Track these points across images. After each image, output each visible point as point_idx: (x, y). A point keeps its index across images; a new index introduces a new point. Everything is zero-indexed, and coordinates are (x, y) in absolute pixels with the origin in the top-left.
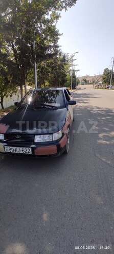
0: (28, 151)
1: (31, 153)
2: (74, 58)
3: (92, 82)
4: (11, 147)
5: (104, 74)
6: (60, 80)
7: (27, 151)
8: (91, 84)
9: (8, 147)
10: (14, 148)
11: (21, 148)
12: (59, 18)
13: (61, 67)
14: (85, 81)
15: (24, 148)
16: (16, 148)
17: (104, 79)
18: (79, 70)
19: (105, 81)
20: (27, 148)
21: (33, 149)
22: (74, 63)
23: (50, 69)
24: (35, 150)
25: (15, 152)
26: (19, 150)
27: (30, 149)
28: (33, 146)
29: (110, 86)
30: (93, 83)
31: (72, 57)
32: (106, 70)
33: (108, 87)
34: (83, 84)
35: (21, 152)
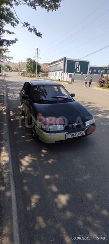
3: (15, 69)
5: (28, 63)
9: (70, 135)
10: (74, 134)
14: (9, 67)
17: (28, 67)
28: (86, 129)
29: (36, 75)
32: (29, 59)
34: (8, 71)
35: (79, 135)
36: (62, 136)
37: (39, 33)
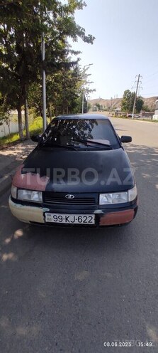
0: (89, 219)
1: (93, 223)
2: (87, 72)
3: (106, 108)
4: (58, 215)
5: (124, 98)
6: (69, 103)
7: (87, 221)
8: (105, 110)
9: (52, 215)
10: (64, 216)
11: (77, 216)
12: (84, 7)
13: (72, 84)
14: (98, 106)
15: (82, 216)
16: (67, 215)
17: (124, 104)
18: (95, 90)
19: (125, 108)
20: (88, 216)
21: (98, 217)
22: (88, 79)
23: (60, 86)
24: (101, 219)
25: (64, 222)
26: (72, 219)
27: (93, 216)
28: (98, 211)
29: (133, 115)
30: (109, 109)
31: (85, 71)
32: (127, 92)
33: (130, 116)
34: (96, 111)
35: (76, 222)
36: (37, 214)
37: (91, 36)
